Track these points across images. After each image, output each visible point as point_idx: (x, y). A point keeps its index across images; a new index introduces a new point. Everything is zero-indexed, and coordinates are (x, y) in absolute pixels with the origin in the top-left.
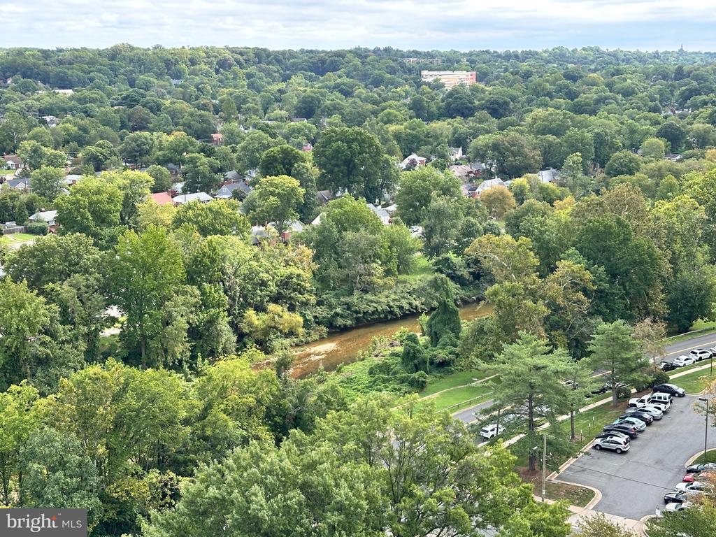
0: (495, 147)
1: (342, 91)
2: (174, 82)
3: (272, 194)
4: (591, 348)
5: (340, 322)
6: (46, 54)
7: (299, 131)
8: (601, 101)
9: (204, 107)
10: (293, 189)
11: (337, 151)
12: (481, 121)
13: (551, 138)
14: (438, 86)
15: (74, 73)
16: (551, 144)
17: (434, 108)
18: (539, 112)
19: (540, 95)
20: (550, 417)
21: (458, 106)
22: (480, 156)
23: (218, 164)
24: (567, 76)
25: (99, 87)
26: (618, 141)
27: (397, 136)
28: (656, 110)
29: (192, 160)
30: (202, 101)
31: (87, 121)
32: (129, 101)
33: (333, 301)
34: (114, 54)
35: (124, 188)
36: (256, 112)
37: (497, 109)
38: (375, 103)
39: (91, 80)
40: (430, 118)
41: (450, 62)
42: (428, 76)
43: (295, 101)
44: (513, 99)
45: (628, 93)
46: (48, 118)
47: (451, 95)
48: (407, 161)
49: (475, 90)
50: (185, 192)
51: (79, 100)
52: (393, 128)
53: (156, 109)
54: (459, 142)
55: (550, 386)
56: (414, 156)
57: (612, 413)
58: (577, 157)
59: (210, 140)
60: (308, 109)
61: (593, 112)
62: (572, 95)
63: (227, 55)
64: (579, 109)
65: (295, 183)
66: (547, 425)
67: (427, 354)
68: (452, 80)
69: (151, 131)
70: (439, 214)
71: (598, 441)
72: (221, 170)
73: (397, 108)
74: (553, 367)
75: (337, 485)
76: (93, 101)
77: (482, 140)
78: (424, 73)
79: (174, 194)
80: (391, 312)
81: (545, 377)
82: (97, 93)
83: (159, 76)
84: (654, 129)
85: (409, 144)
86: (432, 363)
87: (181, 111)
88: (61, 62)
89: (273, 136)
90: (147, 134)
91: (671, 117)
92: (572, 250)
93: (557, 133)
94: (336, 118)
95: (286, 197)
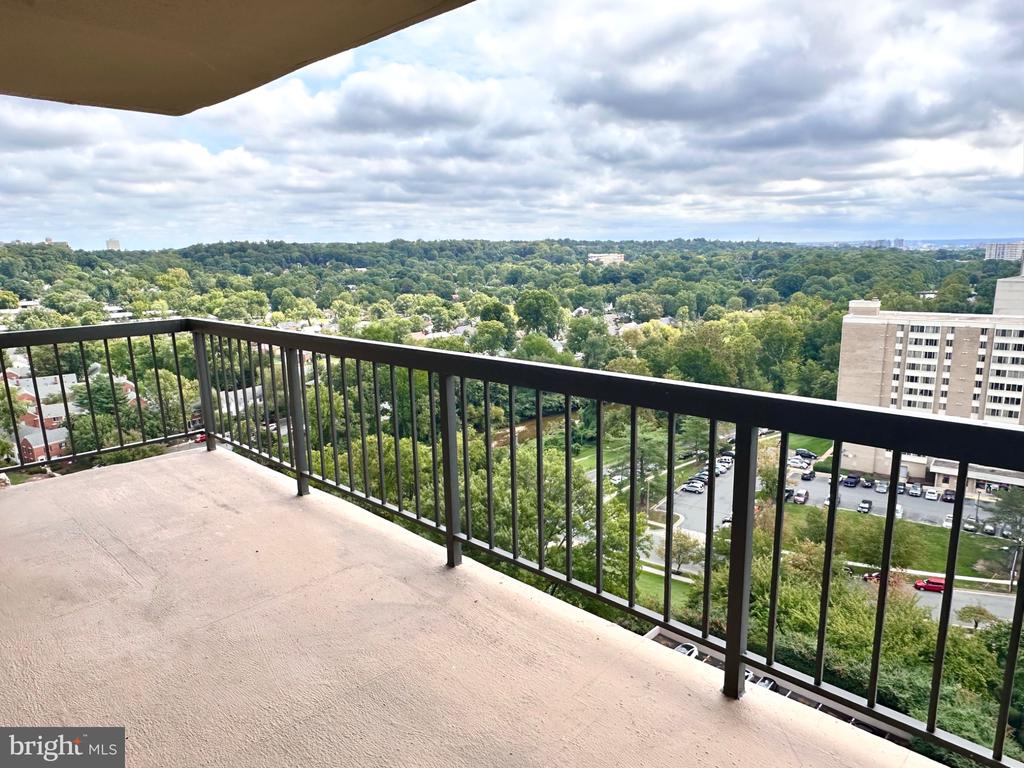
0: (632, 303)
1: (536, 267)
2: (430, 262)
3: (487, 332)
4: (683, 428)
5: (528, 413)
6: (350, 246)
7: (507, 293)
8: (704, 273)
9: (448, 278)
10: (500, 329)
11: (530, 305)
12: (625, 286)
13: (668, 296)
14: (598, 264)
15: (367, 258)
16: (668, 301)
17: (595, 278)
18: (663, 280)
19: (664, 269)
20: (655, 472)
21: (611, 277)
22: (623, 308)
23: (454, 314)
24: (683, 257)
25: (382, 266)
26: (713, 299)
27: (570, 296)
28: (739, 279)
29: (438, 312)
30: (446, 274)
31: (374, 287)
32: (401, 275)
33: (524, 400)
34: (394, 245)
35: (394, 328)
36: (480, 281)
37: (636, 278)
38: (557, 274)
39: (378, 262)
40: (593, 284)
41: (607, 247)
42: (593, 257)
43: (506, 273)
44: (647, 271)
45: (721, 268)
46: (351, 286)
47: (606, 269)
48: (576, 311)
49: (622, 265)
50: (433, 331)
51: (370, 275)
52: (567, 290)
53: (417, 279)
54: (610, 299)
55: (654, 452)
56: (581, 308)
57: (695, 469)
58: (685, 309)
59: (451, 299)
60: (514, 279)
61: (698, 280)
62: (685, 269)
63: (464, 245)
64: (689, 278)
65: (501, 325)
66: (652, 477)
67: (581, 433)
68: (609, 259)
69: (413, 293)
70: (593, 345)
71: (685, 486)
72: (456, 318)
73: (571, 277)
74: (655, 439)
75: (503, 500)
76: (378, 275)
77: (624, 298)
78: (590, 255)
79: (426, 333)
80: (561, 407)
81: (651, 446)
82: (381, 271)
83: (420, 259)
84: (737, 292)
85: (578, 301)
86: (584, 438)
87: (433, 281)
88: (359, 251)
89: (490, 296)
90: (411, 295)
91: (748, 283)
92: (674, 367)
93: (673, 293)
94: (531, 284)
95: (496, 334)
